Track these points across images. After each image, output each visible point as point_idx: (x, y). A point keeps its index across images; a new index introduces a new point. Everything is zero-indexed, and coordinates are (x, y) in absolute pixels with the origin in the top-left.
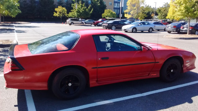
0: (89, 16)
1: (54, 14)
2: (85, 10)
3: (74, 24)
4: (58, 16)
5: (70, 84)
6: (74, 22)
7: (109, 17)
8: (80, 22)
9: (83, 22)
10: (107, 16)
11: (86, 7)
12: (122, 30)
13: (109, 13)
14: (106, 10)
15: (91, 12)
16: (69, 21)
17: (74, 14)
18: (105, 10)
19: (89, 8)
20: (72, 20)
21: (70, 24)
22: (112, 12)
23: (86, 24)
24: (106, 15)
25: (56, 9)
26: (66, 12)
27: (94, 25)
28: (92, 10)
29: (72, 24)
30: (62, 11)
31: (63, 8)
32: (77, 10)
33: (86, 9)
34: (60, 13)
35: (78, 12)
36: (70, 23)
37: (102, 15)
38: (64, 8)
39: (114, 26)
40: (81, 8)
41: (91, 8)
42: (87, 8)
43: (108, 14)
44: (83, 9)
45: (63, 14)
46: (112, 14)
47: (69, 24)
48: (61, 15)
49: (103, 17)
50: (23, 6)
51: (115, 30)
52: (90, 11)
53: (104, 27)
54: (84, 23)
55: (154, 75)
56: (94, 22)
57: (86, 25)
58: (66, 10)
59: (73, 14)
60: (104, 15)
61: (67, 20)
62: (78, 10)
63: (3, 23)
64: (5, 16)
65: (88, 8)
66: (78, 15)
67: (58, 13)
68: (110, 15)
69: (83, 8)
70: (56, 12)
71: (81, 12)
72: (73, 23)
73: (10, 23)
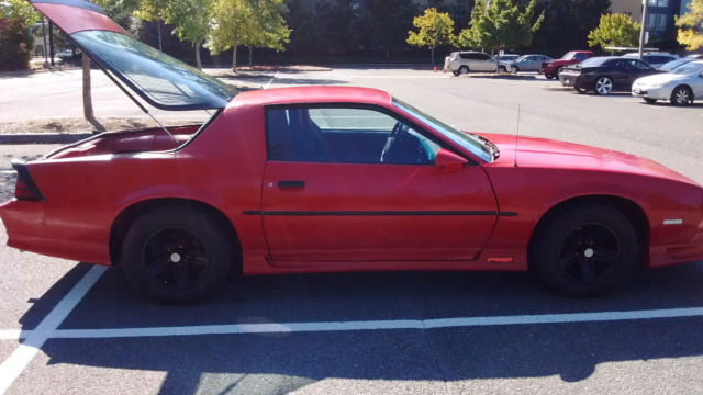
0: (528, 43)
1: (408, 36)
2: (512, 19)
3: (469, 71)
4: (423, 43)
5: (176, 258)
6: (473, 64)
7: (618, 44)
8: (494, 66)
9: (508, 63)
10: (608, 42)
11: (515, 8)
12: (630, 95)
13: (617, 29)
14: (607, 17)
15: (536, 26)
16: (452, 60)
17: (472, 33)
18: (604, 20)
19: (528, 10)
20: (463, 56)
21: (457, 73)
22: (629, 22)
23: (518, 70)
24: (605, 35)
25: (417, 21)
26: (450, 30)
27: (543, 77)
28: (542, 17)
29: (464, 70)
30: (437, 26)
31: (442, 15)
32: (481, 21)
33: (516, 15)
34: (430, 32)
35: (488, 26)
36: (457, 68)
37: (589, 37)
38: (445, 17)
39: (606, 80)
40: (499, 13)
41: (537, 11)
42: (522, 10)
43: (613, 30)
44: (507, 16)
45: (440, 35)
46: (629, 32)
47: (452, 73)
48: (433, 41)
49: (591, 44)
50: (315, 12)
51: (608, 95)
52: (534, 20)
53: (567, 82)
54: (509, 69)
55: (503, 260)
56: (544, 65)
57: (519, 74)
58: (450, 22)
59: (469, 37)
60: (594, 36)
61: (447, 58)
62: (486, 19)
63: (248, 68)
64: (254, 48)
65: (524, 11)
66: (484, 38)
67: (422, 34)
68: (623, 36)
69: (503, 12)
70: (417, 31)
71: (497, 25)
72: (466, 67)
73: (269, 68)
